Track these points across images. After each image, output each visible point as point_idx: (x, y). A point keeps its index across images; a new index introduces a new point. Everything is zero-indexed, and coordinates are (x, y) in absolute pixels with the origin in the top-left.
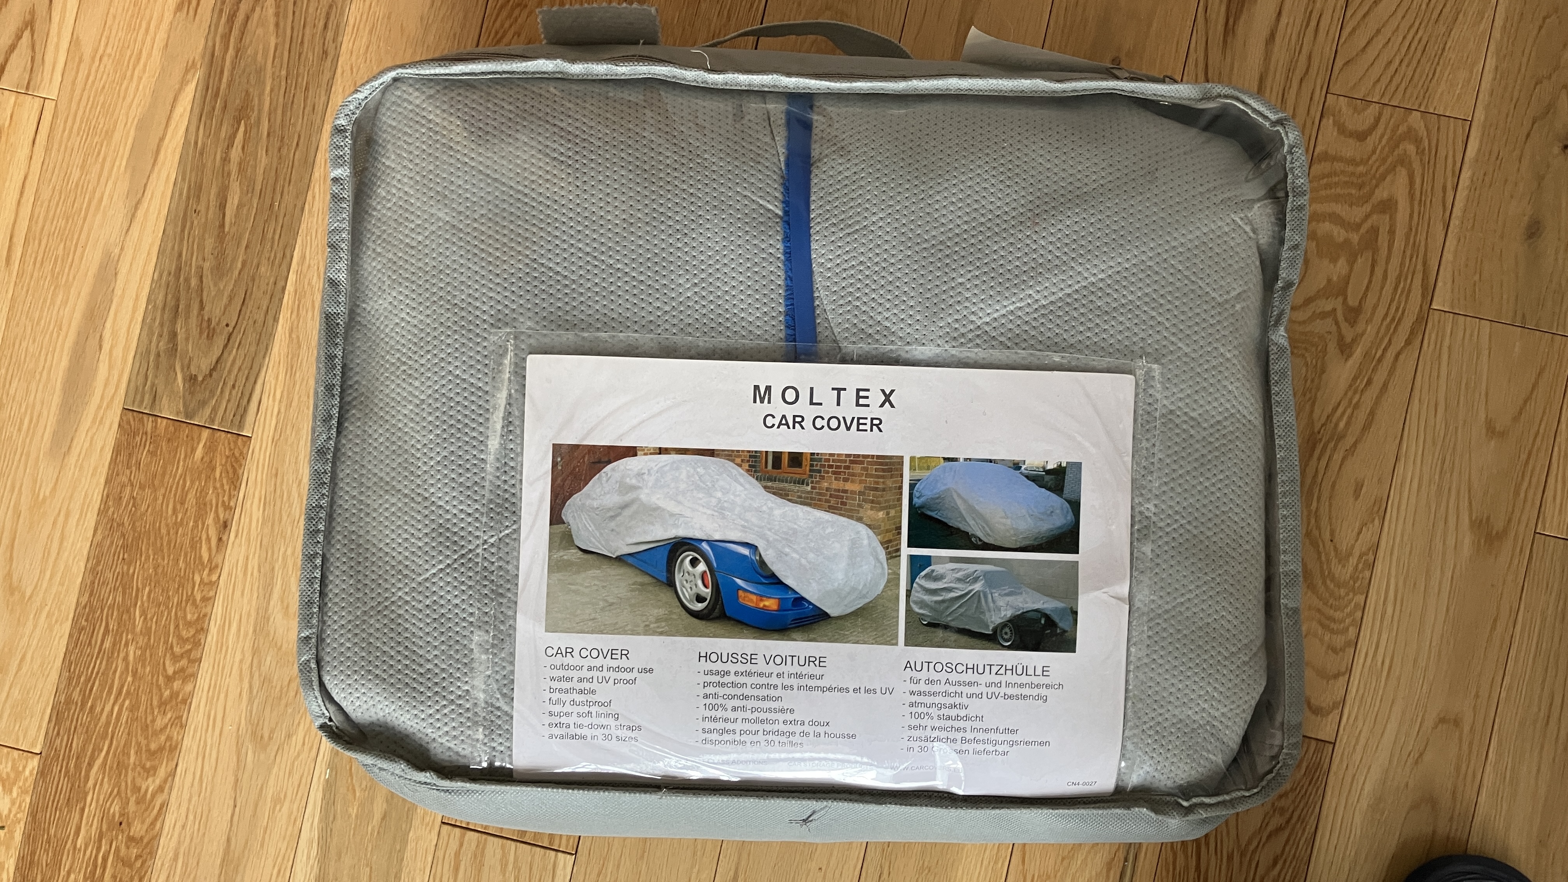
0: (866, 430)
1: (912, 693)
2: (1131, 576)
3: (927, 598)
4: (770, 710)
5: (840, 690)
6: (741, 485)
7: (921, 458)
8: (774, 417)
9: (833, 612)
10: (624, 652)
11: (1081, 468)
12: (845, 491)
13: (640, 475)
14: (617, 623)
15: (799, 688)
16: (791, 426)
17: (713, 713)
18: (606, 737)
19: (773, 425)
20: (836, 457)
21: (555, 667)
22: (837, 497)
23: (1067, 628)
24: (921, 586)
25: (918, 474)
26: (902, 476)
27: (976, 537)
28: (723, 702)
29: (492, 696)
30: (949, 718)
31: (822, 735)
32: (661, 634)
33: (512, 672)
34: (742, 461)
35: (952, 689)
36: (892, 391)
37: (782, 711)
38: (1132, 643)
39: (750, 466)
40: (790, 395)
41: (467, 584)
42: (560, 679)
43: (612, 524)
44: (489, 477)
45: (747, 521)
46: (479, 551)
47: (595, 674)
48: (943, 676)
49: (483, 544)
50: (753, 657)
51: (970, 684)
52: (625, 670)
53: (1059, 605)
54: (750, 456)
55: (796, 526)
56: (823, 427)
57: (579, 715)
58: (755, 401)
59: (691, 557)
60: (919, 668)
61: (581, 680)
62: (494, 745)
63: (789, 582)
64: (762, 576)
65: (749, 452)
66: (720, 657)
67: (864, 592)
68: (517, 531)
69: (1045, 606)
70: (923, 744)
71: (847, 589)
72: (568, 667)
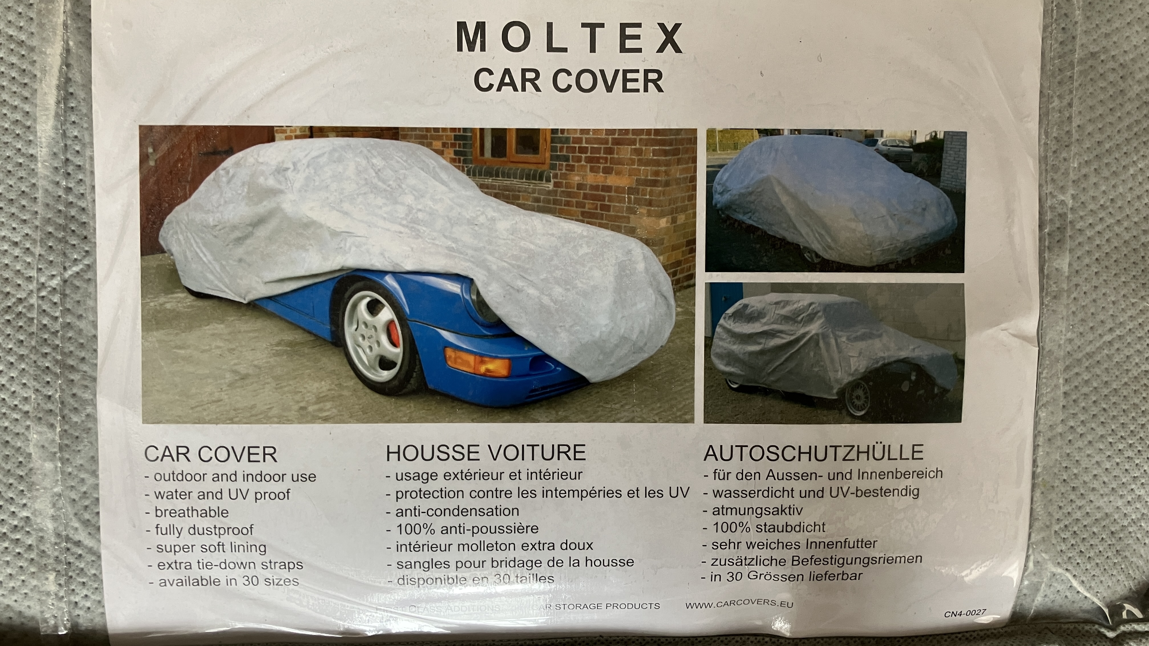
0: (638, 90)
1: (717, 494)
2: (1042, 303)
3: (736, 348)
4: (500, 529)
5: (608, 494)
6: (443, 183)
7: (724, 132)
8: (491, 73)
9: (592, 375)
10: (268, 451)
11: (965, 140)
12: (608, 189)
13: (280, 171)
14: (253, 407)
15: (545, 494)
16: (519, 87)
17: (413, 538)
18: (250, 581)
19: (491, 86)
20: (591, 135)
21: (163, 477)
22: (594, 198)
23: (948, 386)
24: (728, 331)
25: (720, 156)
26: (694, 160)
27: (810, 251)
28: (428, 520)
29: (66, 526)
30: (774, 529)
31: (582, 562)
32: (326, 420)
33: (96, 487)
34: (444, 145)
35: (778, 485)
36: (677, 26)
37: (520, 529)
38: (1041, 404)
39: (456, 153)
40: (516, 37)
41: (16, 353)
42: (171, 496)
43: (240, 251)
44: (41, 183)
45: (455, 240)
46: (33, 300)
47: (225, 485)
48: (764, 466)
49: (39, 290)
50: (472, 449)
51: (805, 476)
52: (272, 478)
53: (939, 351)
54: (456, 138)
55: (532, 247)
56: (569, 87)
57: (204, 549)
58: (460, 48)
59: (368, 299)
60: (726, 456)
61: (203, 496)
62: (74, 599)
63: (524, 332)
64: (482, 325)
65: (453, 130)
66: (420, 452)
67: (641, 344)
68: (91, 267)
69: (917, 353)
70: (735, 569)
71: (614, 340)
72: (183, 476)
